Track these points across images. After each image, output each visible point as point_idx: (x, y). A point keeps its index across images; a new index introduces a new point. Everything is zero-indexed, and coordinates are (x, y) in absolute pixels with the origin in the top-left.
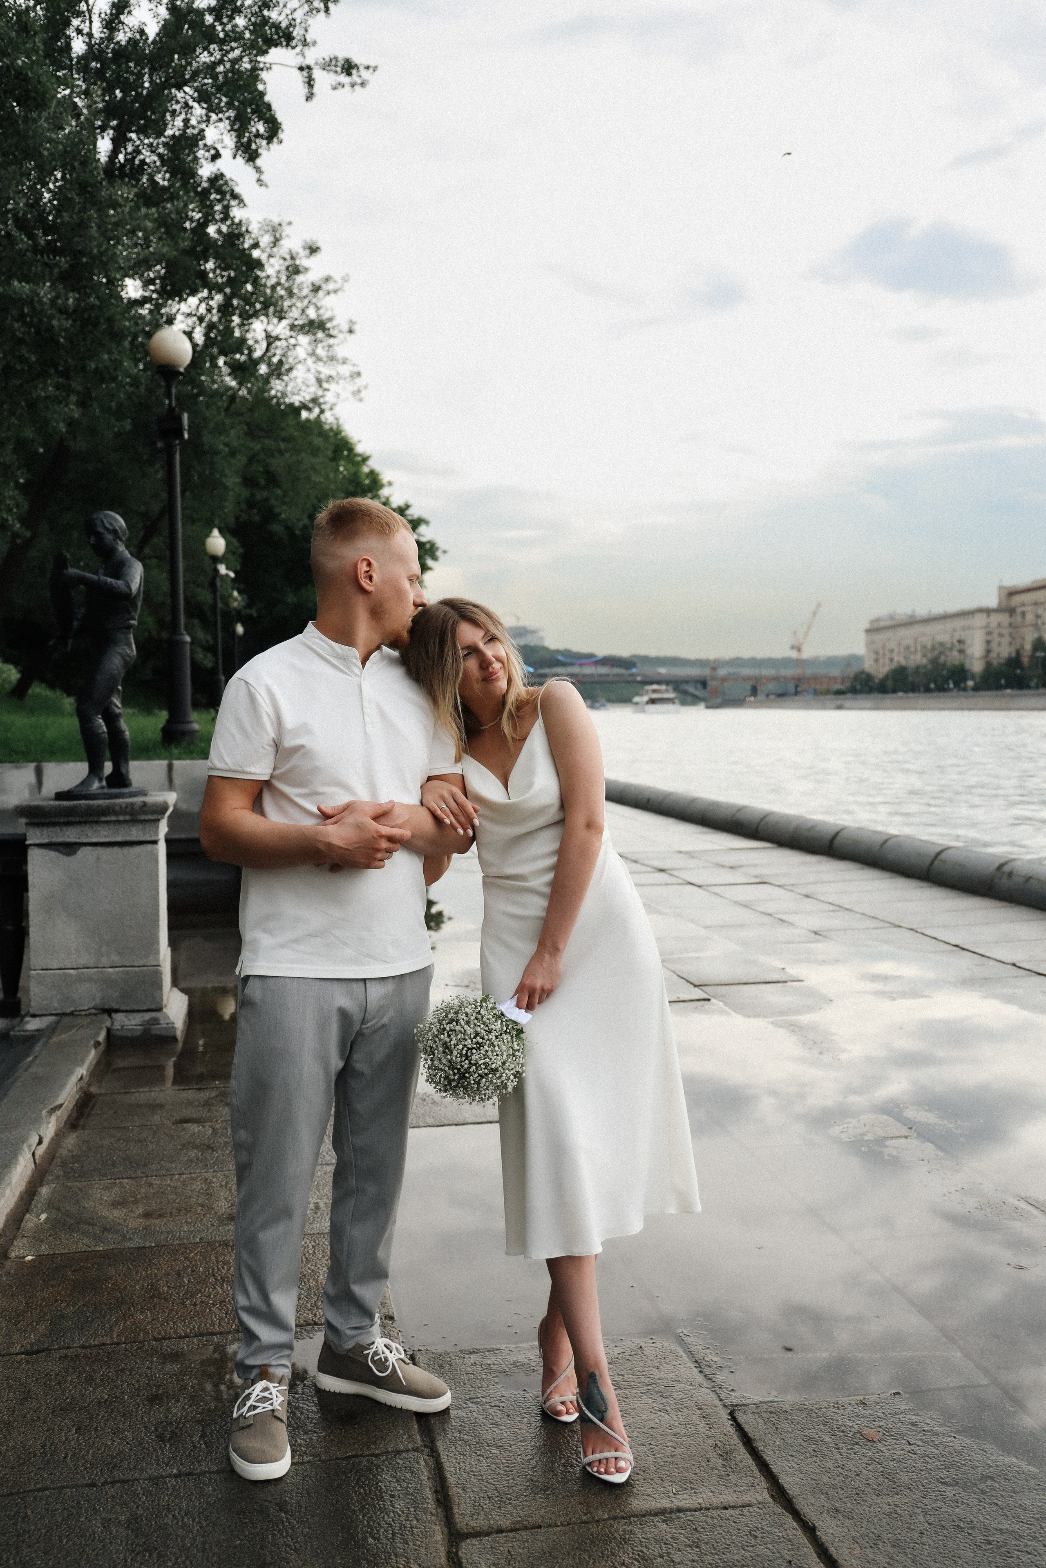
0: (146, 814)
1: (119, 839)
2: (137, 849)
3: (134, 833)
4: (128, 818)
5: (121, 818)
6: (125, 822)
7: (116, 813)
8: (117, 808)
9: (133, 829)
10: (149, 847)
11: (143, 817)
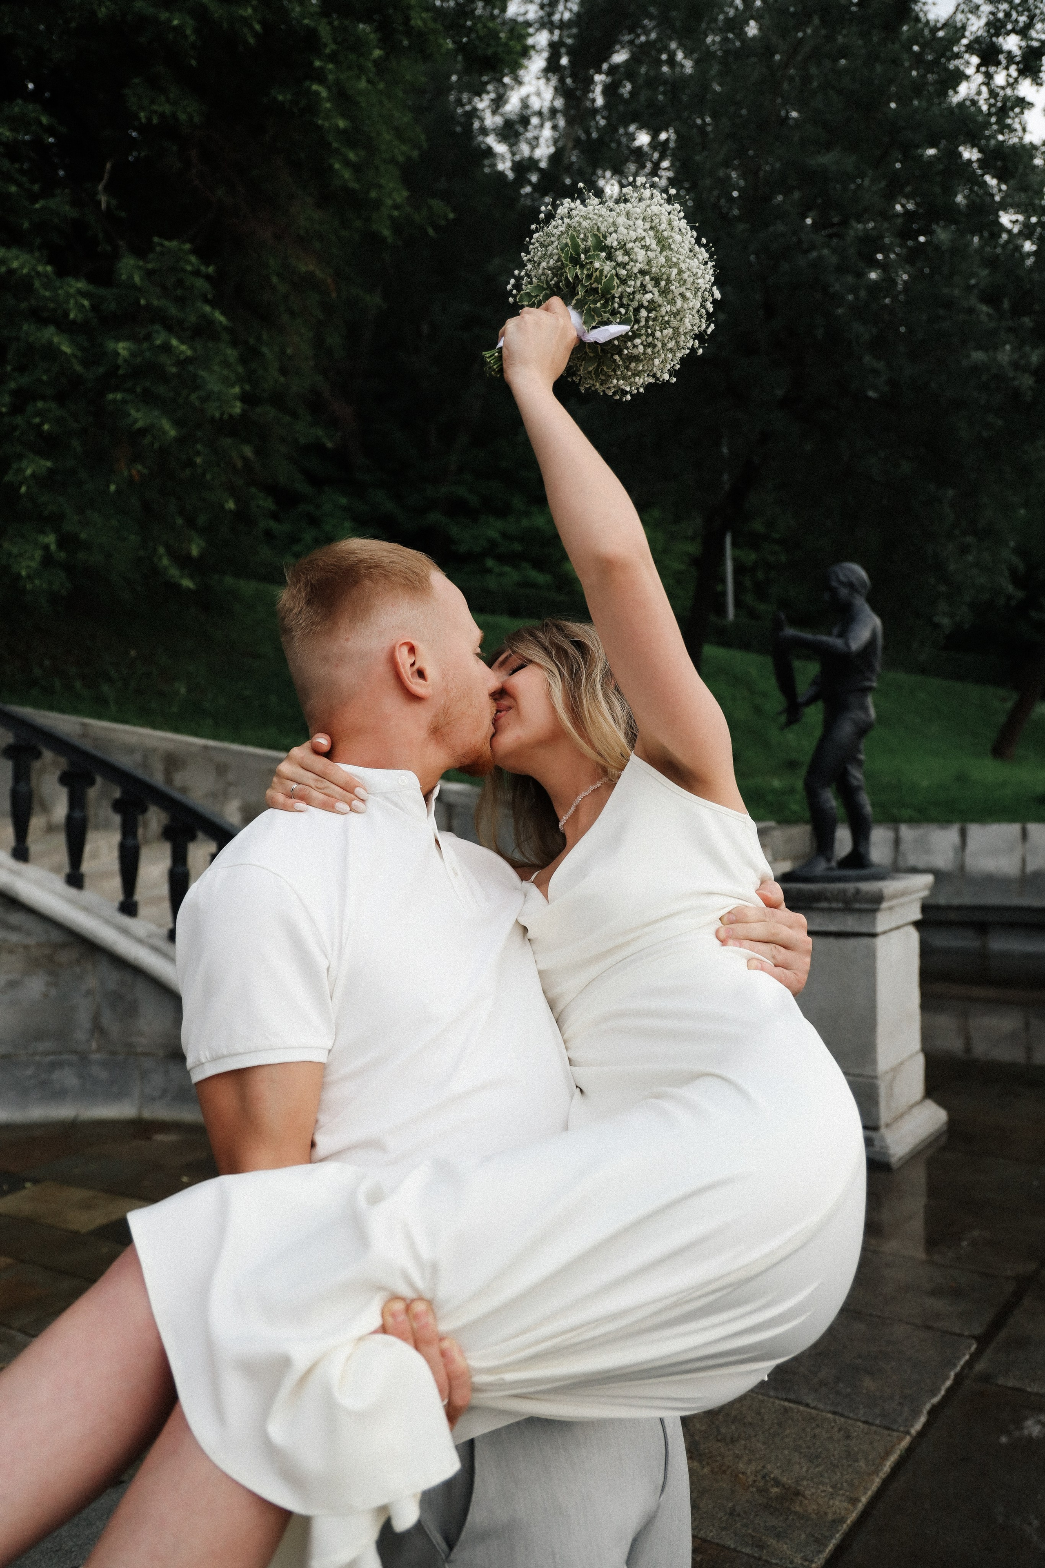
0: (860, 901)
1: (833, 928)
2: (852, 942)
3: (850, 923)
4: (840, 905)
5: (834, 905)
6: (839, 910)
7: (827, 899)
8: (829, 895)
9: (849, 917)
10: (865, 941)
11: (857, 906)
